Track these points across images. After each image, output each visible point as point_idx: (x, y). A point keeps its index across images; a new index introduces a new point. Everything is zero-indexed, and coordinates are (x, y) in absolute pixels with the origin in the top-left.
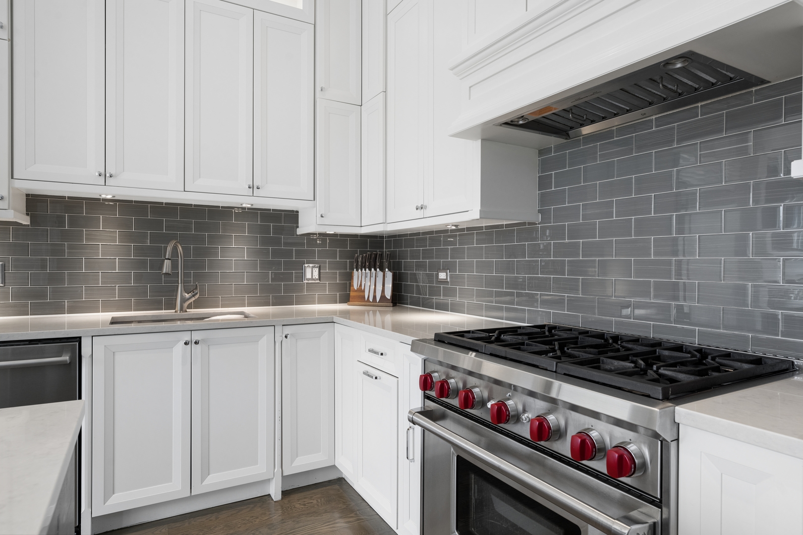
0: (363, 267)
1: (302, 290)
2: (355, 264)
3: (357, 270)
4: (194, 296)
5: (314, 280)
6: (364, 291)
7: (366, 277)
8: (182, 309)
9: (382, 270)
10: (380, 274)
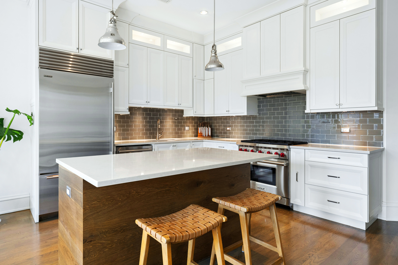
0: (202, 126)
1: (184, 134)
2: (199, 126)
3: (200, 127)
4: (161, 135)
5: (188, 130)
6: (202, 133)
7: (203, 129)
8: (158, 139)
9: (208, 127)
10: (207, 128)
